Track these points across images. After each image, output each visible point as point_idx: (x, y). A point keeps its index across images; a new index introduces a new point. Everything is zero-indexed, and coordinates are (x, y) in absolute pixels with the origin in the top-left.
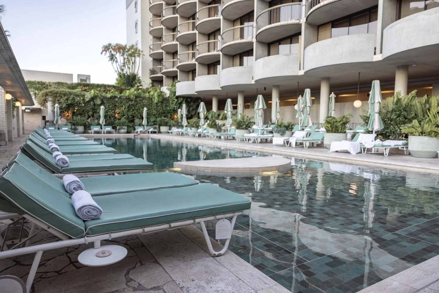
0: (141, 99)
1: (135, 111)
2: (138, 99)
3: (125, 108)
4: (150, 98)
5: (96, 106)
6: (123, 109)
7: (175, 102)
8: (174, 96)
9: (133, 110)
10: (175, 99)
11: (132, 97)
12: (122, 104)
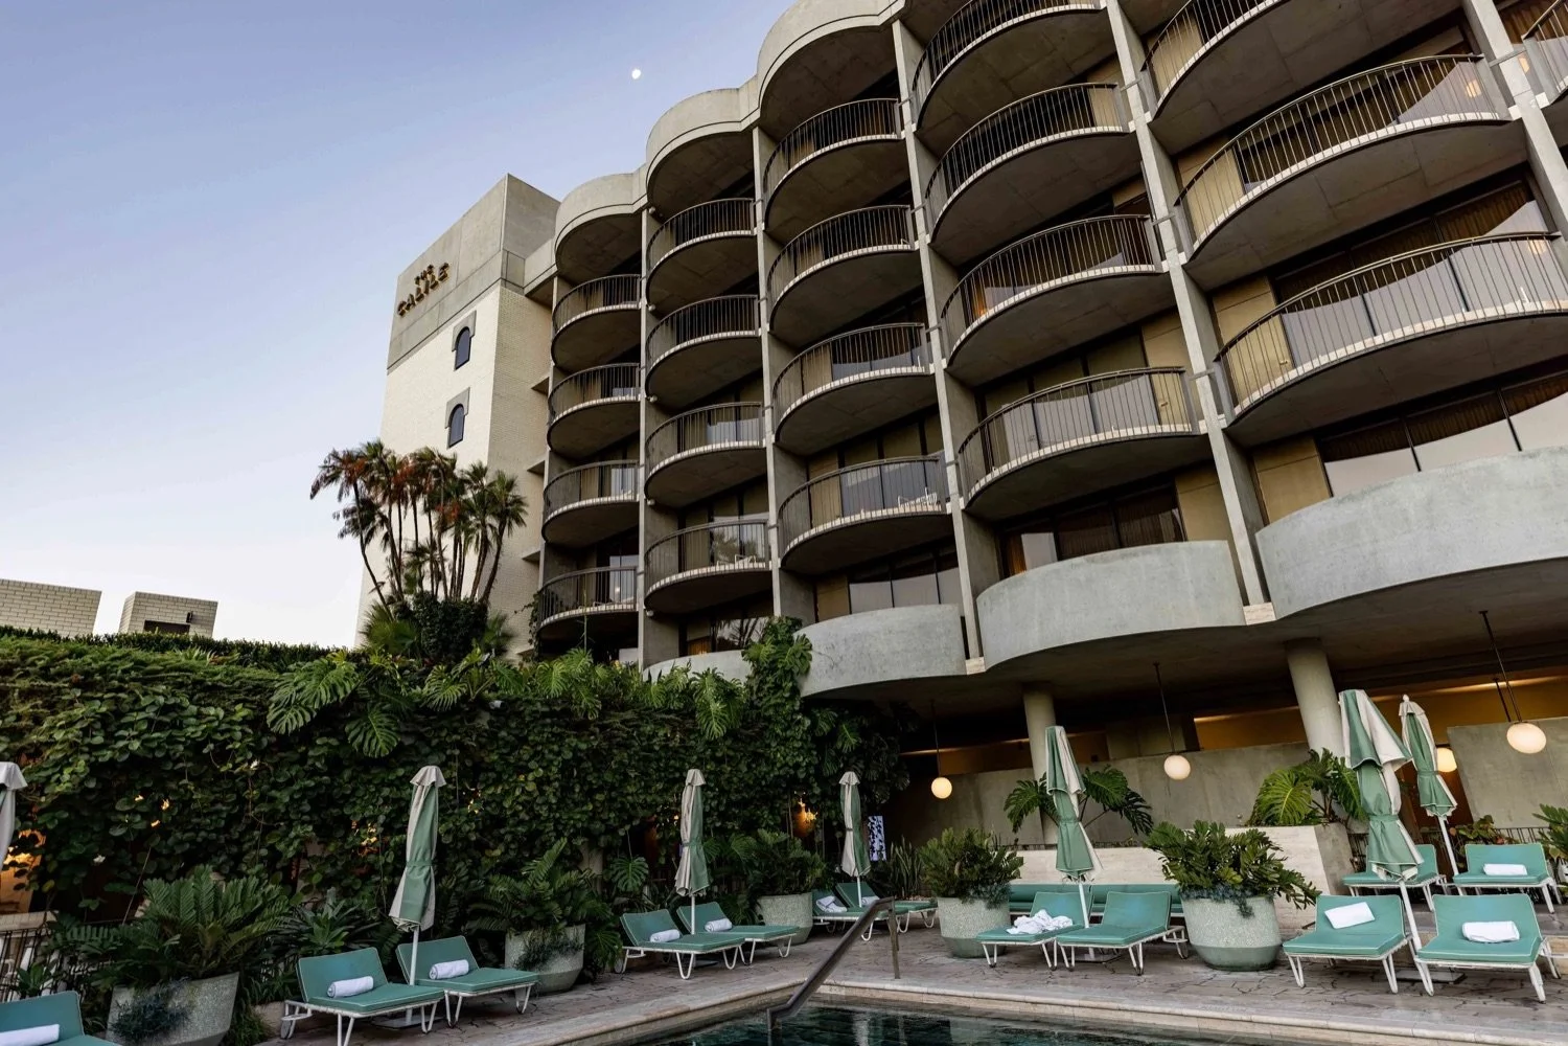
0: (629, 715)
1: (599, 797)
2: (615, 720)
3: (540, 782)
4: (669, 712)
5: (347, 774)
6: (531, 787)
7: (799, 732)
8: (792, 698)
9: (589, 794)
10: (799, 717)
11: (586, 700)
12: (525, 752)
